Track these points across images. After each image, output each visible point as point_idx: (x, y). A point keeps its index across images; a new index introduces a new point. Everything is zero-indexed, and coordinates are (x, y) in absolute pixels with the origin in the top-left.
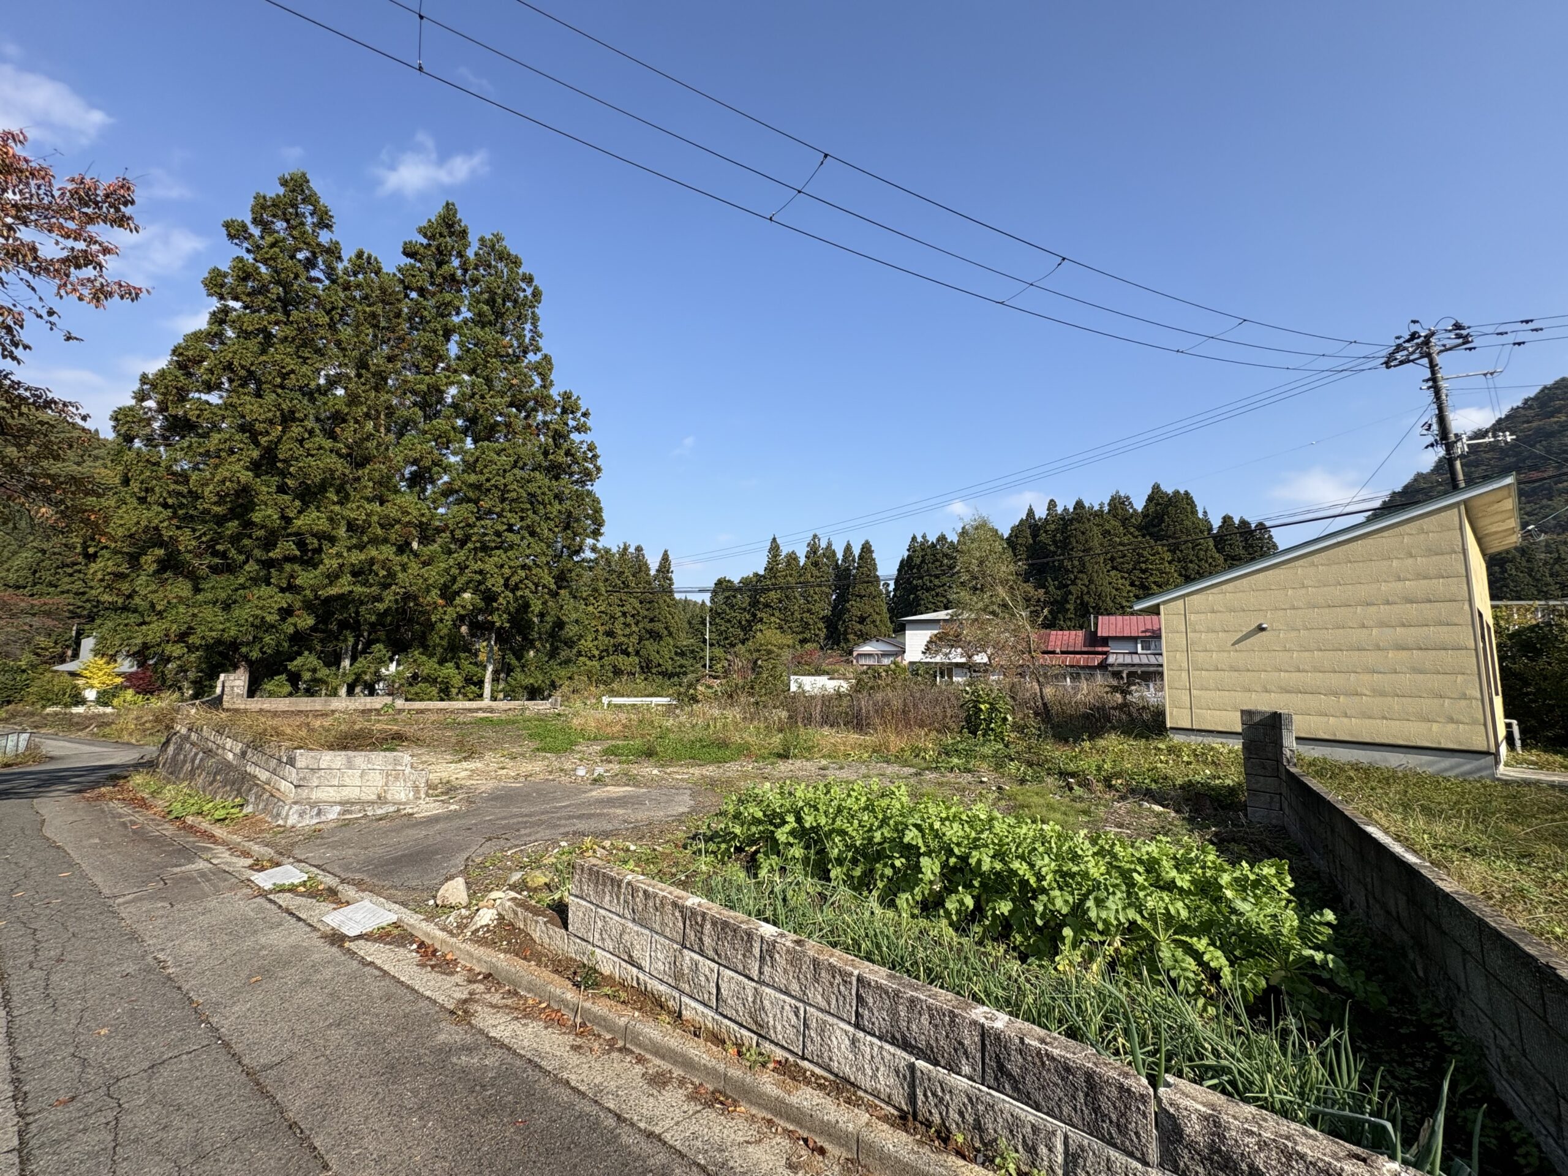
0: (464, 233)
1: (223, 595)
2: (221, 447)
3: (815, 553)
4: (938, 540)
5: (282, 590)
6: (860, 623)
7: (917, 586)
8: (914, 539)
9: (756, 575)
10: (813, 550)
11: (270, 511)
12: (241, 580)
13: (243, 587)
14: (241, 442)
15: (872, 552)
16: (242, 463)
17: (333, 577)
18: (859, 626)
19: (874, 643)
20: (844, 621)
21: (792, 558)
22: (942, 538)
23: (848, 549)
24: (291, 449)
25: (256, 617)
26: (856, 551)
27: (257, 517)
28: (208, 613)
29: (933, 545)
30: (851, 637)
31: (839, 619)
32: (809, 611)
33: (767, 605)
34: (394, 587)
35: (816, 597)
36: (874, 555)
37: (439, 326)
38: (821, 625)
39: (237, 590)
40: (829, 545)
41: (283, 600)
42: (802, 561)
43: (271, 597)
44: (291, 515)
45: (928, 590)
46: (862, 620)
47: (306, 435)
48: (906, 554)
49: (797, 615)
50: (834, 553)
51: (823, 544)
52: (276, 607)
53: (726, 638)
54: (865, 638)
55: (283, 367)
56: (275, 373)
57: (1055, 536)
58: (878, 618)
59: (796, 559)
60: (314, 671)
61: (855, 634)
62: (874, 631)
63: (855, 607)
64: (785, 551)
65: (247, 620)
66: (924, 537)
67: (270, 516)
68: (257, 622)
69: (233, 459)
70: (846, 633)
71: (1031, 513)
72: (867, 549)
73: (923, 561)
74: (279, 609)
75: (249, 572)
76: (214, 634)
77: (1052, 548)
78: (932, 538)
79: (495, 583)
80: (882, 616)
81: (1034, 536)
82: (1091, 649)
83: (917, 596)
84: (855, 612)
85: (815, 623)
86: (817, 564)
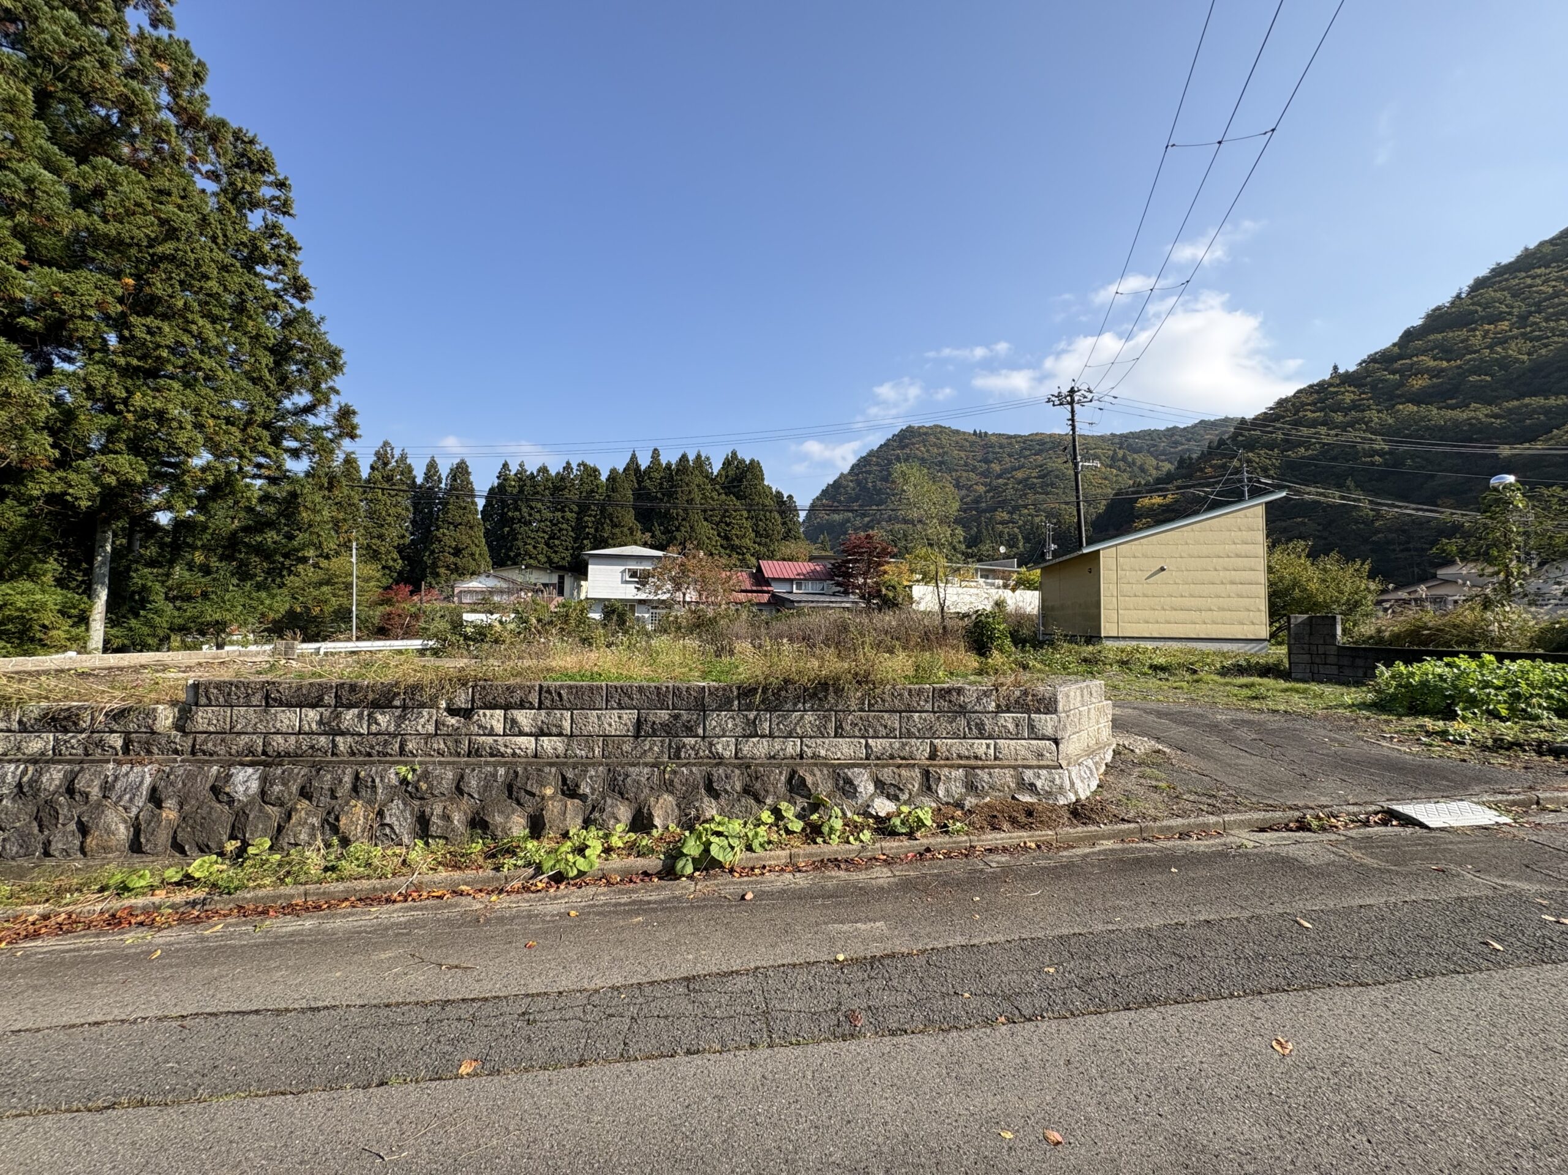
3: (386, 464)
4: (539, 471)
6: (455, 555)
7: (513, 518)
8: (505, 466)
10: (382, 460)
15: (469, 474)
18: (452, 559)
19: (482, 578)
20: (433, 552)
22: (543, 470)
23: (432, 466)
26: (444, 471)
29: (532, 477)
30: (442, 571)
31: (426, 549)
32: (381, 537)
35: (389, 519)
36: (472, 478)
38: (396, 555)
40: (403, 457)
42: (366, 472)
45: (527, 523)
46: (457, 552)
48: (496, 482)
50: (410, 469)
51: (397, 453)
54: (461, 572)
58: (474, 548)
59: (357, 469)
61: (448, 567)
62: (472, 566)
63: (447, 535)
66: (521, 465)
70: (434, 565)
71: (634, 458)
72: (461, 471)
73: (520, 492)
77: (658, 495)
78: (531, 468)
80: (481, 548)
81: (639, 483)
82: (759, 588)
83: (512, 530)
84: (446, 540)
85: (388, 552)
86: (389, 479)
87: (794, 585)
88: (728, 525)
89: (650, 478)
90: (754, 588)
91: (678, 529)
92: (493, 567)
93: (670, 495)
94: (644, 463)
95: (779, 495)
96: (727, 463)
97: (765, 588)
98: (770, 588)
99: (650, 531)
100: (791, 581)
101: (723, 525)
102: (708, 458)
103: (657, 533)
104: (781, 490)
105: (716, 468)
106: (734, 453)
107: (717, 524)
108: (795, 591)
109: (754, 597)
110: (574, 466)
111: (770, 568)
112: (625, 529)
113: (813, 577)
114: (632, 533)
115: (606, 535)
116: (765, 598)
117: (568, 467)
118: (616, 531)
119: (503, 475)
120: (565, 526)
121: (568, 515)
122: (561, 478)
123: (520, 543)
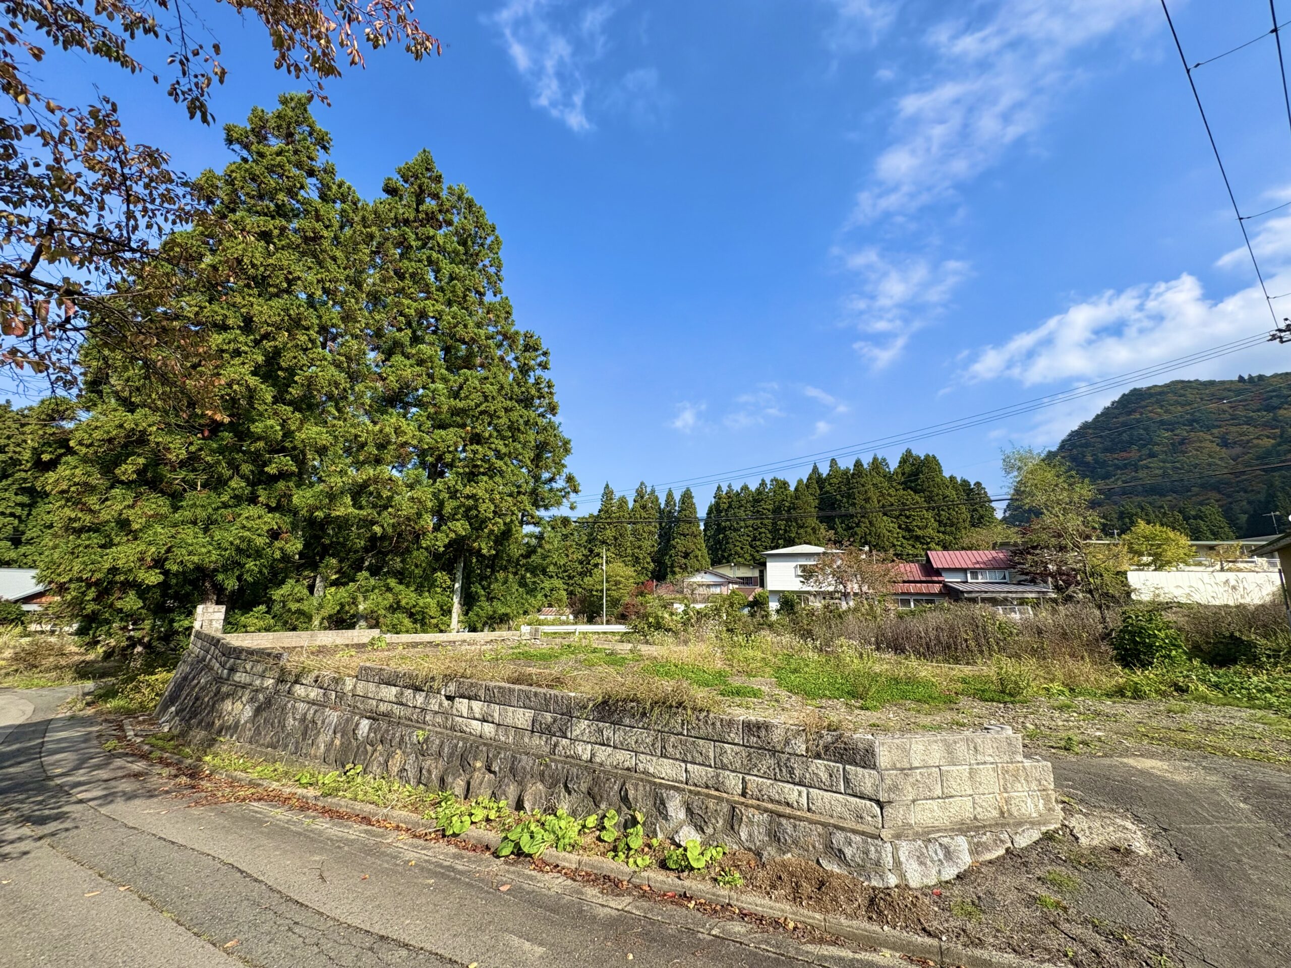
0: (438, 179)
1: (202, 514)
2: (225, 347)
3: (642, 497)
4: (742, 489)
5: (271, 510)
6: (685, 557)
7: (725, 527)
8: (719, 488)
9: (591, 516)
10: (640, 494)
11: (270, 422)
12: (225, 498)
13: (225, 506)
14: (246, 344)
15: (692, 497)
16: (246, 366)
17: (332, 497)
18: (684, 561)
19: (704, 574)
20: (671, 556)
21: (623, 501)
22: (745, 488)
23: (670, 495)
24: (295, 358)
25: (242, 539)
26: (677, 497)
27: (257, 428)
28: (189, 534)
29: (738, 494)
30: (677, 569)
31: (666, 554)
32: (640, 547)
33: (604, 542)
34: (390, 510)
35: (645, 535)
36: (693, 500)
38: (649, 560)
39: (218, 508)
40: (653, 491)
41: (272, 520)
42: (631, 505)
43: (259, 517)
44: (293, 428)
45: (736, 530)
46: (686, 555)
48: (713, 501)
49: (629, 551)
50: (657, 499)
51: (649, 490)
52: (266, 528)
53: (565, 571)
54: (689, 570)
56: (282, 277)
57: (839, 487)
58: (698, 552)
59: (626, 503)
60: (299, 600)
61: (681, 567)
62: (697, 565)
63: (680, 543)
64: (617, 495)
65: (232, 543)
66: (729, 486)
67: (272, 427)
68: (244, 546)
69: (237, 361)
70: (672, 566)
71: (815, 469)
72: (687, 496)
73: (730, 506)
74: (268, 532)
75: (234, 490)
76: (196, 559)
77: (838, 497)
78: (737, 487)
80: (702, 551)
81: (821, 488)
82: (929, 579)
83: (726, 536)
84: (680, 548)
85: (645, 558)
86: (644, 507)
87: (969, 575)
88: (908, 517)
89: (830, 484)
90: (924, 579)
91: (858, 525)
92: (712, 565)
93: (848, 495)
94: (824, 470)
95: (965, 483)
96: (903, 462)
97: (935, 579)
98: (940, 579)
99: (832, 528)
100: (964, 570)
101: (903, 518)
102: (884, 460)
103: (840, 530)
104: (966, 478)
105: (893, 465)
106: (909, 452)
107: (897, 517)
108: (970, 580)
109: (923, 588)
110: (768, 482)
111: (939, 558)
112: (809, 530)
113: (993, 566)
114: (814, 533)
115: (793, 535)
116: (936, 588)
117: (763, 483)
118: (802, 531)
119: (718, 496)
120: (763, 530)
121: (766, 521)
122: (759, 492)
123: (731, 546)
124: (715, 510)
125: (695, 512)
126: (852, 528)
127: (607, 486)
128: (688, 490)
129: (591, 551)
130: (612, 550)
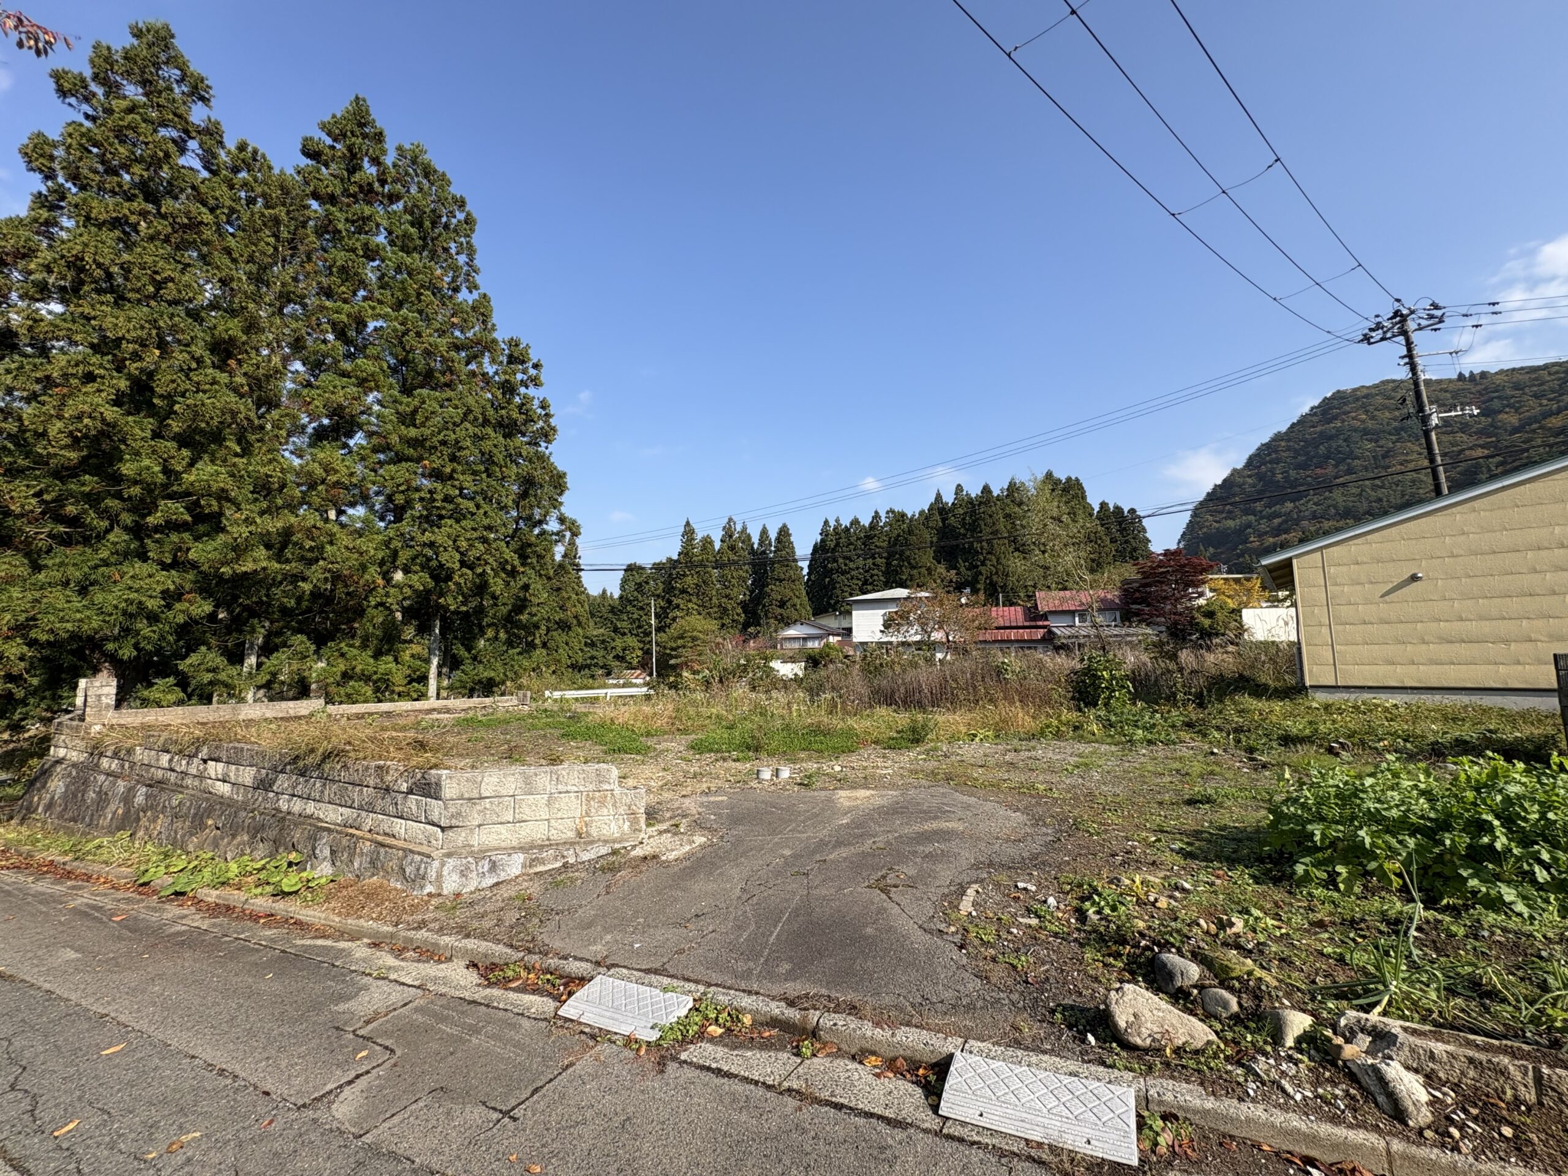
0: (379, 137)
1: (77, 574)
2: (70, 371)
3: (731, 536)
4: (852, 524)
5: (165, 567)
6: (780, 607)
7: (832, 570)
8: (826, 523)
9: (670, 560)
10: (728, 533)
11: (146, 462)
12: (104, 554)
13: (106, 563)
14: (101, 366)
15: (789, 535)
16: (104, 394)
17: (239, 550)
18: (779, 611)
19: (798, 626)
20: (764, 606)
21: (707, 542)
22: (855, 522)
23: (764, 532)
24: (173, 381)
25: (129, 601)
26: (773, 535)
27: (127, 469)
28: (57, 598)
29: (847, 530)
30: (772, 621)
31: (759, 604)
32: (727, 596)
33: (683, 591)
34: (321, 563)
35: (735, 581)
36: (792, 539)
37: (358, 245)
38: (739, 610)
39: (96, 567)
40: (744, 529)
41: (169, 580)
42: (717, 545)
43: (150, 576)
44: (179, 468)
45: (844, 573)
46: (782, 604)
47: (194, 365)
48: (819, 538)
49: (715, 600)
50: (749, 537)
51: (739, 528)
52: (159, 588)
53: (639, 627)
54: (787, 623)
55: (156, 273)
56: (145, 280)
57: (964, 519)
58: (796, 600)
59: (711, 543)
60: (214, 670)
61: (776, 618)
62: (795, 615)
63: (775, 591)
64: (699, 536)
65: (116, 607)
66: (837, 521)
67: (148, 468)
68: (132, 609)
69: (90, 388)
70: (766, 618)
71: (939, 497)
72: (784, 532)
73: (837, 544)
74: (162, 592)
75: (114, 544)
76: (69, 626)
77: (962, 531)
78: (846, 522)
79: (450, 559)
80: (801, 599)
81: (944, 520)
82: (1033, 624)
83: (832, 580)
84: (774, 595)
85: (734, 608)
86: (732, 548)
87: (1077, 619)
89: (954, 515)
90: (1027, 624)
91: (983, 564)
92: (814, 615)
93: (974, 528)
94: (949, 498)
97: (1040, 623)
98: (1046, 623)
100: (1072, 613)
103: (962, 569)
104: (1119, 504)
108: (1077, 624)
109: (1026, 634)
110: (883, 515)
111: (1046, 600)
112: (923, 570)
113: (1106, 607)
114: (930, 574)
115: (904, 577)
116: (1039, 634)
117: (877, 516)
118: (915, 572)
119: (824, 532)
120: (876, 572)
121: (879, 561)
122: (873, 526)
123: (838, 592)
124: (819, 549)
125: (794, 553)
126: (977, 567)
127: (688, 524)
128: (785, 526)
129: (669, 602)
130: (694, 599)
